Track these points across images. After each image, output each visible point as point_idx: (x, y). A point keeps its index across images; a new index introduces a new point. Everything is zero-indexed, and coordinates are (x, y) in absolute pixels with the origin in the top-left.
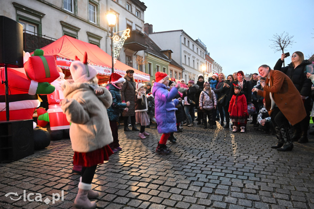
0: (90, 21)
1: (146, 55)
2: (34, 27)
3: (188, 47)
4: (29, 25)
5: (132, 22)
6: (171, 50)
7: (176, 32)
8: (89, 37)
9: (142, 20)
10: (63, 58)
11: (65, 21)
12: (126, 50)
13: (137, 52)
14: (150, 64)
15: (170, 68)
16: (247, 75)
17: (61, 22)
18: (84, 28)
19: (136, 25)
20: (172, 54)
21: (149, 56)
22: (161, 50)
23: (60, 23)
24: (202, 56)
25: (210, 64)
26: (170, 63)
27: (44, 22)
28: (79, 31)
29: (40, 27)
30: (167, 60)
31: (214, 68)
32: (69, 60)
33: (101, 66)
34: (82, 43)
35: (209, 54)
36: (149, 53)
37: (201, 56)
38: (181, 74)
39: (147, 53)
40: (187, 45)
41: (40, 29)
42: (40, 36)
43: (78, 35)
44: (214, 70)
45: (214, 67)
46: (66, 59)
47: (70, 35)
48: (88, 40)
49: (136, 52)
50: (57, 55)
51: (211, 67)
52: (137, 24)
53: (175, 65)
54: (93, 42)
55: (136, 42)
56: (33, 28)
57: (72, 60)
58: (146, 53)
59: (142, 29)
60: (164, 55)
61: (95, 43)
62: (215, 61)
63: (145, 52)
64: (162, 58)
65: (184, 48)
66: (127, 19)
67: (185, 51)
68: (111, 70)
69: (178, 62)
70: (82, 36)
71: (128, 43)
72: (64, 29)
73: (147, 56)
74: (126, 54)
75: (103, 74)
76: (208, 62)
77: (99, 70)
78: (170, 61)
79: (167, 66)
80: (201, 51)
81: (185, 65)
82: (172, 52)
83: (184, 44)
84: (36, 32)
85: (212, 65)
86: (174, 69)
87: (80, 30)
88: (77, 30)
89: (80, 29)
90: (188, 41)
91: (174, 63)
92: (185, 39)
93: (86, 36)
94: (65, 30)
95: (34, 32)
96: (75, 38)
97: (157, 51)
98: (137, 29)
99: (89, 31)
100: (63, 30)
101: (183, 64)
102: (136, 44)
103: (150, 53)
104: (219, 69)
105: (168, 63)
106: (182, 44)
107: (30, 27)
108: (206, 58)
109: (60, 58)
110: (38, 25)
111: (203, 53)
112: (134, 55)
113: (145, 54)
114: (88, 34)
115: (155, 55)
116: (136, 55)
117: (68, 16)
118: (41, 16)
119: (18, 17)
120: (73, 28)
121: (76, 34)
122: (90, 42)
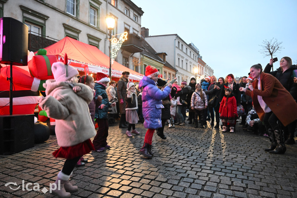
0: (91, 24)
1: (142, 57)
2: (39, 29)
3: (182, 50)
5: (130, 26)
6: (165, 53)
7: (171, 36)
8: (89, 39)
9: (139, 25)
11: (67, 24)
12: (123, 52)
13: (134, 53)
14: (145, 65)
15: (164, 69)
16: (238, 78)
17: (64, 25)
18: (84, 30)
19: (133, 29)
20: (166, 56)
21: (145, 58)
22: (156, 52)
23: (62, 25)
24: (195, 59)
25: (202, 66)
26: (165, 65)
27: (48, 24)
28: (79, 33)
29: (44, 29)
30: (161, 62)
31: (206, 71)
33: (99, 66)
34: (82, 44)
35: (201, 57)
36: (144, 55)
37: (193, 59)
38: (174, 75)
39: (143, 55)
40: (181, 48)
42: (44, 37)
43: (79, 37)
44: (206, 72)
45: (206, 69)
47: (72, 36)
50: (59, 55)
51: (203, 69)
52: (135, 28)
53: (169, 67)
54: (92, 44)
55: (133, 45)
57: (72, 60)
58: (142, 55)
59: (139, 33)
60: (159, 57)
61: (95, 45)
62: (207, 65)
63: (141, 54)
64: (157, 60)
65: (178, 51)
66: (125, 23)
67: (178, 54)
68: (108, 70)
69: (171, 64)
70: (83, 38)
71: (126, 45)
72: (66, 31)
73: (143, 58)
74: (123, 55)
76: (200, 65)
78: (164, 63)
79: (161, 68)
80: (194, 55)
81: (179, 67)
82: (167, 55)
83: (178, 48)
84: (40, 33)
85: (204, 68)
86: (168, 71)
87: (81, 32)
88: (78, 32)
89: (81, 31)
90: (182, 45)
91: (167, 65)
92: (179, 42)
93: (87, 38)
94: (68, 32)
95: (38, 33)
96: (76, 39)
97: (152, 54)
98: (134, 33)
99: (89, 33)
100: (65, 31)
101: (177, 66)
102: (133, 46)
103: (146, 55)
104: (211, 72)
105: (163, 65)
106: (176, 47)
107: (35, 28)
108: (198, 61)
110: (42, 27)
111: (196, 56)
112: (131, 57)
113: (140, 56)
114: (89, 36)
115: (150, 57)
116: (133, 57)
117: (71, 19)
118: (46, 18)
119: (24, 19)
120: (75, 30)
121: (77, 36)
122: (90, 43)
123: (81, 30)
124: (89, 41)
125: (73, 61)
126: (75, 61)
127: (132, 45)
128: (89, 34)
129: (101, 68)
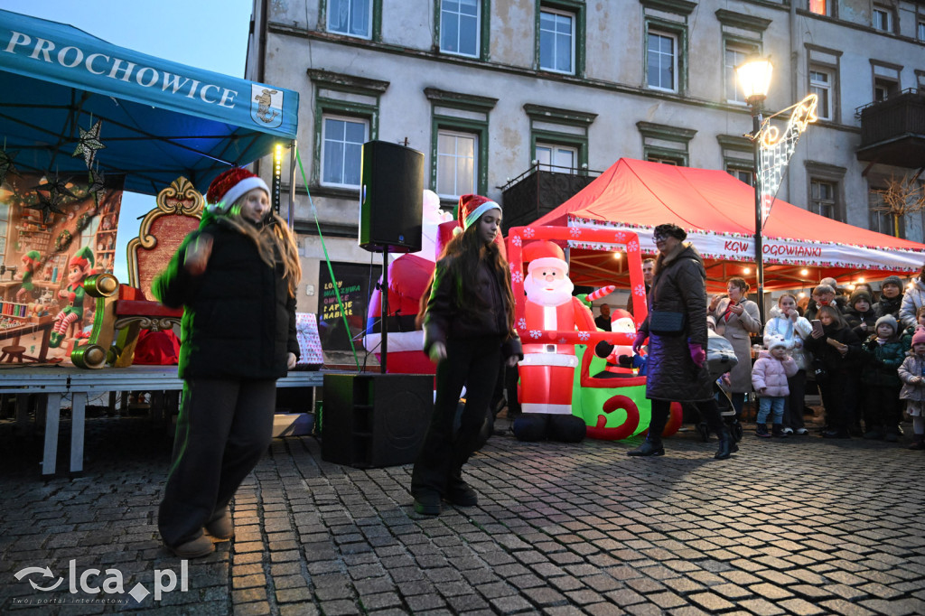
0: (730, 102)
2: (573, 153)
4: (560, 150)
5: (899, 68)
8: (725, 151)
10: (586, 221)
11: (650, 121)
12: (871, 170)
13: (923, 168)
17: (641, 125)
18: (706, 125)
19: (919, 72)
23: (636, 127)
27: (595, 135)
28: (691, 138)
29: (584, 150)
32: (605, 224)
33: (712, 232)
34: (710, 174)
41: (584, 155)
42: (584, 174)
43: (690, 152)
46: (595, 223)
47: (665, 154)
48: (721, 160)
49: (919, 170)
50: (569, 215)
54: (738, 164)
56: (570, 155)
57: (612, 223)
61: (746, 166)
66: (874, 62)
68: (751, 243)
70: (704, 152)
71: (880, 144)
72: (647, 143)
75: (718, 257)
77: (705, 244)
84: (576, 166)
87: (697, 135)
88: (686, 135)
93: (716, 148)
94: (653, 144)
95: (570, 166)
96: (680, 162)
99: (724, 131)
100: (644, 143)
107: (561, 154)
109: (578, 221)
110: (579, 146)
112: (911, 182)
114: (723, 141)
117: (661, 103)
118: (588, 120)
119: (535, 136)
120: (675, 133)
121: (684, 149)
122: (729, 163)
123: (694, 128)
124: (723, 157)
125: (615, 225)
126: (622, 225)
127: (909, 138)
128: (725, 133)
129: (717, 237)
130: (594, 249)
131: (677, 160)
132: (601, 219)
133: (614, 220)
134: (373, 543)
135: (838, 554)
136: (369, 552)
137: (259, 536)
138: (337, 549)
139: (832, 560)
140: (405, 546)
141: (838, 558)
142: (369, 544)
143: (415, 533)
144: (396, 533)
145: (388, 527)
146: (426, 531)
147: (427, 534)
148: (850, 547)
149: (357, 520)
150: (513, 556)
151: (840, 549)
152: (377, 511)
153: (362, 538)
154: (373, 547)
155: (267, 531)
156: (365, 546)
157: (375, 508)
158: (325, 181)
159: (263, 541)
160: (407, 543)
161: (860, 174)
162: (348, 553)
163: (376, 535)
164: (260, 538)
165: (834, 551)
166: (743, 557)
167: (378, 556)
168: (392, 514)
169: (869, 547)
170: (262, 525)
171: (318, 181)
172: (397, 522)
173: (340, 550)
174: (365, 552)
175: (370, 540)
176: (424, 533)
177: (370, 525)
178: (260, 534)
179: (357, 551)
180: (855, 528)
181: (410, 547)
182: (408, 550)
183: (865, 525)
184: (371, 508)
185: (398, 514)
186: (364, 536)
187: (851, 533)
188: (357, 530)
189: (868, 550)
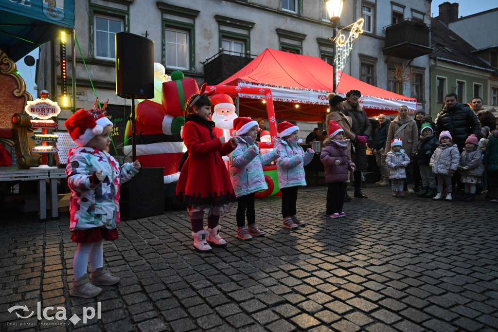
0: (323, 20)
1: (433, 63)
2: (242, 44)
4: (235, 43)
5: (404, 7)
8: (321, 47)
10: (248, 82)
11: (283, 28)
13: (412, 59)
14: (442, 81)
15: (492, 83)
17: (278, 31)
18: (312, 33)
19: (413, 10)
21: (439, 64)
22: (474, 49)
23: (276, 32)
26: (493, 74)
27: (254, 35)
28: (303, 39)
29: (248, 43)
30: (484, 69)
32: (258, 85)
33: (312, 90)
36: (439, 60)
39: (435, 59)
41: (248, 46)
42: (248, 57)
43: (303, 47)
46: (252, 84)
47: (291, 47)
48: (319, 52)
49: (410, 60)
50: (239, 79)
52: (416, 8)
54: (327, 54)
55: (408, 42)
56: (240, 46)
58: (432, 60)
59: (425, 16)
60: (481, 59)
61: (329, 55)
63: (430, 58)
64: (473, 66)
66: (393, 3)
70: (310, 48)
71: (392, 46)
72: (281, 41)
73: (436, 66)
74: (388, 66)
75: (315, 103)
77: (309, 96)
78: (492, 70)
79: (485, 82)
84: (244, 52)
87: (307, 37)
88: (301, 37)
89: (305, 36)
93: (316, 45)
94: (284, 41)
95: (241, 52)
96: (299, 51)
97: (463, 54)
98: (414, 18)
99: (320, 36)
100: (280, 41)
102: (408, 46)
103: (442, 59)
105: (488, 75)
107: (235, 45)
109: (243, 83)
110: (245, 41)
112: (406, 66)
113: (430, 62)
114: (320, 41)
115: (453, 61)
116: (410, 66)
117: (289, 19)
118: (250, 26)
119: (221, 34)
120: (296, 36)
121: (300, 45)
122: (322, 54)
123: (306, 34)
124: (320, 50)
125: (263, 85)
126: (266, 85)
127: (407, 44)
128: (321, 37)
129: (314, 92)
130: (252, 98)
131: (296, 51)
132: (255, 82)
133: (263, 82)
134: (127, 260)
135: (360, 247)
136: (125, 265)
137: (60, 261)
138: (107, 264)
139: (357, 249)
140: (146, 260)
141: (360, 249)
142: (126, 260)
143: (152, 253)
144: (141, 253)
145: (137, 251)
146: (158, 251)
147: (158, 253)
148: (366, 243)
149: (119, 249)
150: (204, 260)
151: (361, 244)
152: (131, 242)
153: (121, 258)
154: (128, 262)
155: (65, 258)
156: (123, 262)
157: (130, 241)
158: (97, 55)
159: (62, 263)
160: (147, 258)
161: (384, 61)
162: (113, 266)
163: (129, 256)
164: (61, 262)
165: (358, 245)
166: (317, 252)
167: (130, 266)
168: (140, 244)
169: (373, 242)
170: (62, 255)
171: (93, 55)
172: (142, 248)
173: (108, 265)
174: (123, 265)
175: (126, 258)
176: (157, 252)
177: (127, 250)
178: (61, 260)
179: (118, 265)
180: (369, 234)
181: (149, 260)
182: (147, 262)
183: (374, 232)
184: (128, 241)
185: (143, 243)
186: (123, 256)
187: (367, 236)
188: (119, 253)
189: (373, 244)
